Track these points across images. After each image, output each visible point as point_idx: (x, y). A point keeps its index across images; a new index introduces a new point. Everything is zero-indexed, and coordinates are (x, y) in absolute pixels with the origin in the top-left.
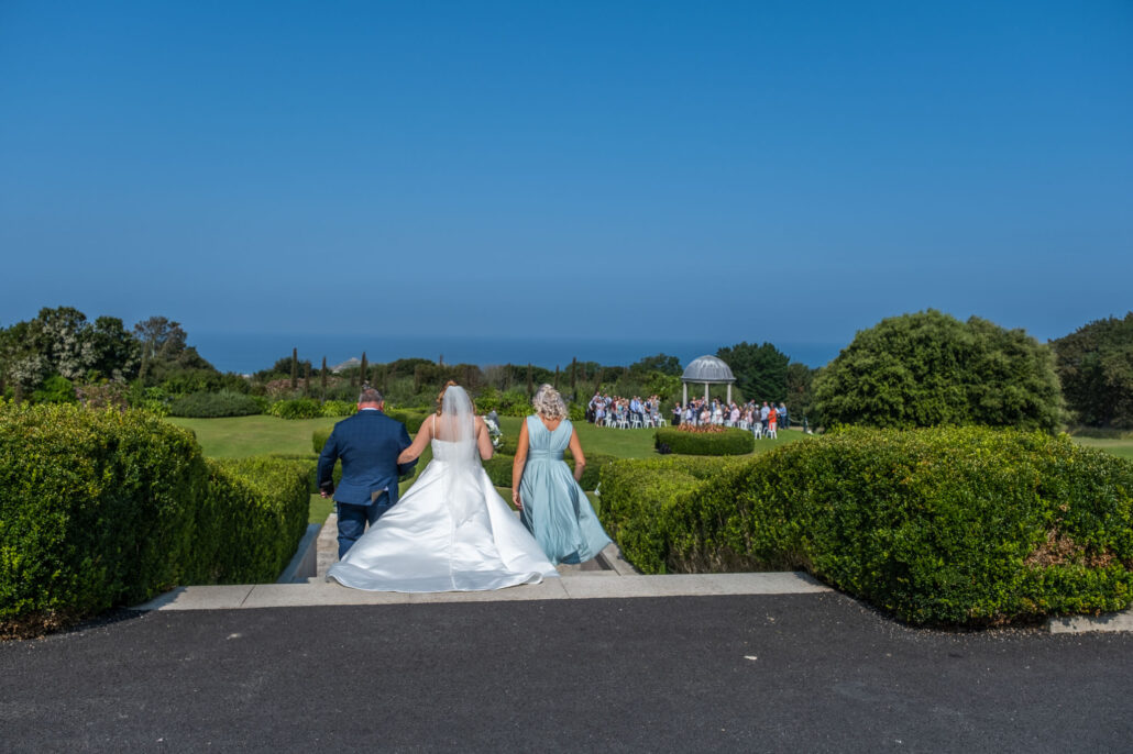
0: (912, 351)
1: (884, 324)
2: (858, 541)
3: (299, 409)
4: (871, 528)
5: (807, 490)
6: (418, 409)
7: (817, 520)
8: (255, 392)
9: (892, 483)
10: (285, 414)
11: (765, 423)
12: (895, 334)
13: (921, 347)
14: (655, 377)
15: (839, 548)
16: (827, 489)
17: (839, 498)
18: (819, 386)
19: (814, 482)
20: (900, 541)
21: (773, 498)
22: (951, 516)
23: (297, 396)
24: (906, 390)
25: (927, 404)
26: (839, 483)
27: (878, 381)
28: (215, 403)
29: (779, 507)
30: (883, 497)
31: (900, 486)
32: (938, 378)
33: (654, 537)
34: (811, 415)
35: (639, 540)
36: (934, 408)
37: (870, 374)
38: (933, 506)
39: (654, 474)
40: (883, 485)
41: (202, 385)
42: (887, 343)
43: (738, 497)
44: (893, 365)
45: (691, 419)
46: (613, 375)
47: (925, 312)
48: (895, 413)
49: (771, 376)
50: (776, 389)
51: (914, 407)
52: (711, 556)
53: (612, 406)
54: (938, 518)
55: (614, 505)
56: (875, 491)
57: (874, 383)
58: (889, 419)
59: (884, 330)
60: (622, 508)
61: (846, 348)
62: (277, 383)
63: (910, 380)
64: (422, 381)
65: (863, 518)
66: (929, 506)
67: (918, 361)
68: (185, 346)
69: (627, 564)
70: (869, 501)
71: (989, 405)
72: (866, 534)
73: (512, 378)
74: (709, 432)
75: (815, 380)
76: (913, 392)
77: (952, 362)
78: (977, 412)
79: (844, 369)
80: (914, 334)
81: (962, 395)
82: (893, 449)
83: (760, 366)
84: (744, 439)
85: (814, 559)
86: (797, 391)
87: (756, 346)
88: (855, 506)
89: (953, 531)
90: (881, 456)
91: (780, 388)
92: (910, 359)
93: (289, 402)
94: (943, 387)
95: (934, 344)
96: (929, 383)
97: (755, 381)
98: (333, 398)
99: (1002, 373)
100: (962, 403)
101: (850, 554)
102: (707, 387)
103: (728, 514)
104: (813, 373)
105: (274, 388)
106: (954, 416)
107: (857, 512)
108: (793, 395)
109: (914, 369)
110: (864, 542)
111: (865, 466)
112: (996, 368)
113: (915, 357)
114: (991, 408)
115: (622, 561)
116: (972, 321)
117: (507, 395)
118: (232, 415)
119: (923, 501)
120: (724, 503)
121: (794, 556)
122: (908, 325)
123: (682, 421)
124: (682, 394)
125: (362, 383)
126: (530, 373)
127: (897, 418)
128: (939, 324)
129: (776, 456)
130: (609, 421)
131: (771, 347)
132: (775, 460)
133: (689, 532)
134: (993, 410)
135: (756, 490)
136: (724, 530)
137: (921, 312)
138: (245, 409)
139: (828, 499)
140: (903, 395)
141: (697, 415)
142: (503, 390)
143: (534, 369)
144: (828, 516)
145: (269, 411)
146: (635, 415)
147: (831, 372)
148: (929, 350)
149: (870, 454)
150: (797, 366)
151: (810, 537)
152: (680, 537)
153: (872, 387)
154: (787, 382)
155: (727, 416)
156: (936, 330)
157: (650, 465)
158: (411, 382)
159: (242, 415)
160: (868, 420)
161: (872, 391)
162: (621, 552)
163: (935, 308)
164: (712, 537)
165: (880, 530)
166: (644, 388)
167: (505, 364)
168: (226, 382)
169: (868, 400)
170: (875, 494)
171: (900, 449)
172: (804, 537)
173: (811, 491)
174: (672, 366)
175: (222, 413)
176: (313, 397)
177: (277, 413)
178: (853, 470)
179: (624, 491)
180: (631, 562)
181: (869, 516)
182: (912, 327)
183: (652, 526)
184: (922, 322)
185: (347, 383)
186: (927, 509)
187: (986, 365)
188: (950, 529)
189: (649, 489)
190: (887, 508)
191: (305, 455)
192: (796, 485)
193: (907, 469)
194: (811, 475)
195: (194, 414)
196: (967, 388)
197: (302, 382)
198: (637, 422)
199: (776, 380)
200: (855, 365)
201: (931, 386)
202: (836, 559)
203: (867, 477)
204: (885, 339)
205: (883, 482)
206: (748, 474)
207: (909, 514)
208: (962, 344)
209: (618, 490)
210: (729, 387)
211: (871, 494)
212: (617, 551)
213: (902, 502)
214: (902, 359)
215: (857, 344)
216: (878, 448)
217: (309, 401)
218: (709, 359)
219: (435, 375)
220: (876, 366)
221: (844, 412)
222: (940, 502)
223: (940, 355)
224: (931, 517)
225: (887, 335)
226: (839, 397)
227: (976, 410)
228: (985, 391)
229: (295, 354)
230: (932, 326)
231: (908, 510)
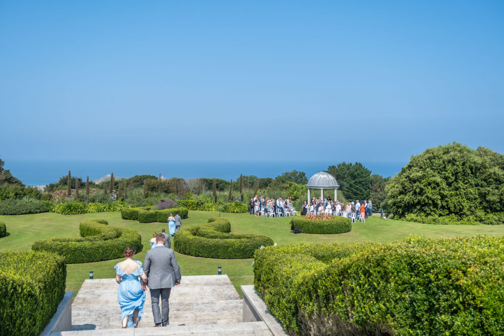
0: (445, 167)
1: (428, 151)
2: (427, 320)
3: (72, 208)
4: (436, 313)
5: (390, 283)
6: (145, 208)
7: (397, 304)
8: (45, 198)
9: (450, 283)
10: (63, 212)
11: (358, 213)
12: (434, 158)
13: (450, 165)
14: (290, 185)
15: (413, 324)
16: (404, 283)
17: (413, 289)
18: (391, 189)
19: (395, 277)
20: (459, 327)
21: (366, 286)
22: (494, 310)
23: (71, 200)
24: (442, 191)
25: (455, 200)
26: (412, 279)
27: (425, 186)
28: (20, 205)
29: (371, 292)
30: (444, 292)
31: (456, 285)
32: (461, 184)
33: (288, 302)
34: (384, 207)
35: (279, 302)
36: (459, 202)
37: (420, 182)
38: (481, 302)
39: (289, 257)
40: (444, 284)
41: (12, 194)
42: (429, 163)
43: (343, 282)
44: (433, 176)
45: (313, 211)
46: (265, 183)
47: (452, 144)
48: (435, 205)
49: (360, 182)
50: (364, 190)
51: (447, 201)
52: (326, 319)
53: (265, 203)
54: (485, 311)
55: (263, 278)
56: (438, 287)
57: (423, 187)
58: (432, 209)
59: (428, 155)
60: (268, 280)
61: (405, 166)
62: (58, 192)
63: (444, 185)
64: (149, 189)
65: (430, 305)
66: (478, 302)
67: (449, 173)
68: (3, 170)
69: (272, 317)
70: (434, 294)
71: (492, 199)
72: (433, 317)
73: (204, 186)
74: (324, 219)
75: (387, 186)
76: (446, 193)
77: (469, 174)
78: (485, 204)
79: (404, 179)
80: (446, 157)
81: (475, 194)
82: (449, 257)
83: (354, 177)
84: (345, 223)
85: (396, 331)
86: (376, 191)
87: (351, 164)
88: (424, 296)
89: (496, 321)
90: (442, 263)
91: (366, 190)
92: (443, 172)
93: (66, 204)
94: (464, 189)
95: (458, 163)
96: (455, 187)
97: (351, 185)
98: (93, 201)
99: (499, 180)
100: (475, 199)
101: (422, 329)
102: (322, 191)
103: (336, 293)
104: (385, 180)
105: (57, 196)
106: (471, 207)
107: (425, 300)
108: (373, 193)
109: (446, 178)
110: (431, 322)
111: (430, 268)
112: (495, 177)
113: (447, 171)
114: (493, 201)
115: (268, 315)
116: (480, 149)
117: (201, 197)
118: (30, 213)
119: (474, 299)
120: (333, 285)
121: (382, 327)
122: (442, 152)
123: (308, 212)
124: (307, 196)
125: (111, 192)
126: (214, 184)
127: (437, 208)
128: (460, 151)
129: (368, 257)
130: (262, 212)
131: (360, 165)
132: (367, 260)
133: (311, 301)
134: (494, 203)
135: (355, 279)
136: (334, 303)
137: (449, 144)
138: (39, 209)
139: (405, 289)
140: (440, 194)
141: (317, 208)
142: (198, 195)
143: (218, 180)
144: (405, 301)
145: (53, 210)
146: (279, 209)
147: (397, 181)
148: (455, 167)
149: (433, 260)
150: (376, 176)
151: (393, 316)
152: (305, 304)
153: (422, 190)
154: (370, 186)
155: (334, 209)
156: (458, 155)
157: (286, 251)
158: (141, 191)
159: (37, 213)
160: (419, 210)
161: (421, 192)
162: (268, 308)
163: (458, 142)
164: (326, 306)
165: (443, 316)
166: (284, 192)
167: (200, 178)
168: (27, 192)
169: (419, 198)
170: (438, 289)
171: (454, 258)
172: (389, 315)
173: (393, 284)
174: (301, 178)
175: (24, 212)
176: (81, 201)
177: (59, 211)
178: (422, 270)
179: (269, 269)
180: (274, 316)
181: (434, 305)
182: (444, 154)
183: (287, 294)
184: (450, 150)
185: (102, 192)
186: (477, 305)
187: (489, 175)
188: (494, 319)
189: (285, 269)
190: (447, 300)
191: (74, 238)
192: (382, 278)
193: (460, 273)
194: (393, 273)
195: (6, 212)
196: (478, 189)
197: (74, 192)
198: (280, 213)
199: (363, 185)
200: (411, 176)
201: (457, 189)
202: (411, 332)
203: (432, 277)
204: (428, 161)
205: (444, 282)
206: (349, 268)
207: (464, 306)
208: (475, 163)
209: (265, 268)
210: (336, 191)
211: (435, 289)
212: (265, 307)
213: (458, 297)
214: (439, 172)
215: (412, 164)
216: (439, 256)
217: (78, 203)
218: (323, 174)
219: (156, 186)
220: (424, 177)
221: (405, 205)
222: (486, 299)
223: (461, 170)
224: (481, 310)
225: (430, 158)
226: (402, 196)
227: (484, 203)
228: (489, 191)
229: (70, 174)
230: (456, 152)
231: (463, 303)
